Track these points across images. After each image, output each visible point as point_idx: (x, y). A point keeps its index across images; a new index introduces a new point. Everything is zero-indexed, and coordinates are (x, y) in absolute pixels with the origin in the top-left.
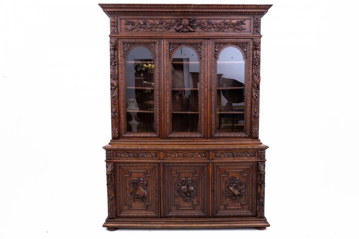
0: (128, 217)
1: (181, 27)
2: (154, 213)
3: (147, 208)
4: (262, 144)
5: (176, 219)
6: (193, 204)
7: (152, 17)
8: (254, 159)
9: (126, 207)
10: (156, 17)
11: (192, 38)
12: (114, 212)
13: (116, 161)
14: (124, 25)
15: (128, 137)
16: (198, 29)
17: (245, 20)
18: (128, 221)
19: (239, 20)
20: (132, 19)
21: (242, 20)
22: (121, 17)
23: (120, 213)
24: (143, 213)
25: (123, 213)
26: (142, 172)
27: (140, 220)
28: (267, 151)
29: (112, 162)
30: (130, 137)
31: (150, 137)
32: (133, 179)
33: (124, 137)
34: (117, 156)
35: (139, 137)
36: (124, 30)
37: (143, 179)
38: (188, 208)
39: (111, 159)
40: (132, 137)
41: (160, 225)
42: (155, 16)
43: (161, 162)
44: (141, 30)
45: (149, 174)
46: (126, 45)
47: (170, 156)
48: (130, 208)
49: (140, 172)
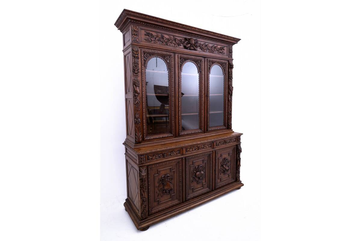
0: (159, 211)
1: (189, 45)
2: (178, 201)
3: (172, 198)
4: (233, 132)
5: (193, 200)
6: (203, 184)
7: (168, 33)
8: (235, 143)
9: (156, 204)
10: (171, 34)
11: (195, 55)
12: (147, 211)
13: (149, 164)
14: (144, 35)
15: (150, 139)
16: (198, 49)
17: (225, 46)
18: (160, 215)
19: (221, 47)
20: (151, 31)
21: (223, 47)
22: (142, 28)
23: (151, 211)
24: (170, 204)
25: (154, 210)
26: (168, 169)
27: (169, 211)
28: (242, 137)
29: (145, 165)
30: (152, 139)
31: (167, 137)
32: (161, 177)
33: (146, 140)
34: (148, 159)
35: (159, 138)
36: (145, 41)
37: (169, 174)
38: (200, 188)
39: (142, 164)
40: (153, 139)
41: (184, 209)
42: (170, 32)
43: (183, 157)
44: (158, 42)
45: (174, 169)
46: (146, 55)
47: (189, 151)
48: (159, 203)
49: (167, 169)
